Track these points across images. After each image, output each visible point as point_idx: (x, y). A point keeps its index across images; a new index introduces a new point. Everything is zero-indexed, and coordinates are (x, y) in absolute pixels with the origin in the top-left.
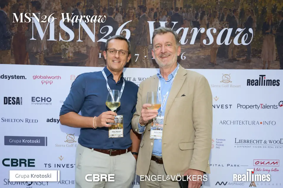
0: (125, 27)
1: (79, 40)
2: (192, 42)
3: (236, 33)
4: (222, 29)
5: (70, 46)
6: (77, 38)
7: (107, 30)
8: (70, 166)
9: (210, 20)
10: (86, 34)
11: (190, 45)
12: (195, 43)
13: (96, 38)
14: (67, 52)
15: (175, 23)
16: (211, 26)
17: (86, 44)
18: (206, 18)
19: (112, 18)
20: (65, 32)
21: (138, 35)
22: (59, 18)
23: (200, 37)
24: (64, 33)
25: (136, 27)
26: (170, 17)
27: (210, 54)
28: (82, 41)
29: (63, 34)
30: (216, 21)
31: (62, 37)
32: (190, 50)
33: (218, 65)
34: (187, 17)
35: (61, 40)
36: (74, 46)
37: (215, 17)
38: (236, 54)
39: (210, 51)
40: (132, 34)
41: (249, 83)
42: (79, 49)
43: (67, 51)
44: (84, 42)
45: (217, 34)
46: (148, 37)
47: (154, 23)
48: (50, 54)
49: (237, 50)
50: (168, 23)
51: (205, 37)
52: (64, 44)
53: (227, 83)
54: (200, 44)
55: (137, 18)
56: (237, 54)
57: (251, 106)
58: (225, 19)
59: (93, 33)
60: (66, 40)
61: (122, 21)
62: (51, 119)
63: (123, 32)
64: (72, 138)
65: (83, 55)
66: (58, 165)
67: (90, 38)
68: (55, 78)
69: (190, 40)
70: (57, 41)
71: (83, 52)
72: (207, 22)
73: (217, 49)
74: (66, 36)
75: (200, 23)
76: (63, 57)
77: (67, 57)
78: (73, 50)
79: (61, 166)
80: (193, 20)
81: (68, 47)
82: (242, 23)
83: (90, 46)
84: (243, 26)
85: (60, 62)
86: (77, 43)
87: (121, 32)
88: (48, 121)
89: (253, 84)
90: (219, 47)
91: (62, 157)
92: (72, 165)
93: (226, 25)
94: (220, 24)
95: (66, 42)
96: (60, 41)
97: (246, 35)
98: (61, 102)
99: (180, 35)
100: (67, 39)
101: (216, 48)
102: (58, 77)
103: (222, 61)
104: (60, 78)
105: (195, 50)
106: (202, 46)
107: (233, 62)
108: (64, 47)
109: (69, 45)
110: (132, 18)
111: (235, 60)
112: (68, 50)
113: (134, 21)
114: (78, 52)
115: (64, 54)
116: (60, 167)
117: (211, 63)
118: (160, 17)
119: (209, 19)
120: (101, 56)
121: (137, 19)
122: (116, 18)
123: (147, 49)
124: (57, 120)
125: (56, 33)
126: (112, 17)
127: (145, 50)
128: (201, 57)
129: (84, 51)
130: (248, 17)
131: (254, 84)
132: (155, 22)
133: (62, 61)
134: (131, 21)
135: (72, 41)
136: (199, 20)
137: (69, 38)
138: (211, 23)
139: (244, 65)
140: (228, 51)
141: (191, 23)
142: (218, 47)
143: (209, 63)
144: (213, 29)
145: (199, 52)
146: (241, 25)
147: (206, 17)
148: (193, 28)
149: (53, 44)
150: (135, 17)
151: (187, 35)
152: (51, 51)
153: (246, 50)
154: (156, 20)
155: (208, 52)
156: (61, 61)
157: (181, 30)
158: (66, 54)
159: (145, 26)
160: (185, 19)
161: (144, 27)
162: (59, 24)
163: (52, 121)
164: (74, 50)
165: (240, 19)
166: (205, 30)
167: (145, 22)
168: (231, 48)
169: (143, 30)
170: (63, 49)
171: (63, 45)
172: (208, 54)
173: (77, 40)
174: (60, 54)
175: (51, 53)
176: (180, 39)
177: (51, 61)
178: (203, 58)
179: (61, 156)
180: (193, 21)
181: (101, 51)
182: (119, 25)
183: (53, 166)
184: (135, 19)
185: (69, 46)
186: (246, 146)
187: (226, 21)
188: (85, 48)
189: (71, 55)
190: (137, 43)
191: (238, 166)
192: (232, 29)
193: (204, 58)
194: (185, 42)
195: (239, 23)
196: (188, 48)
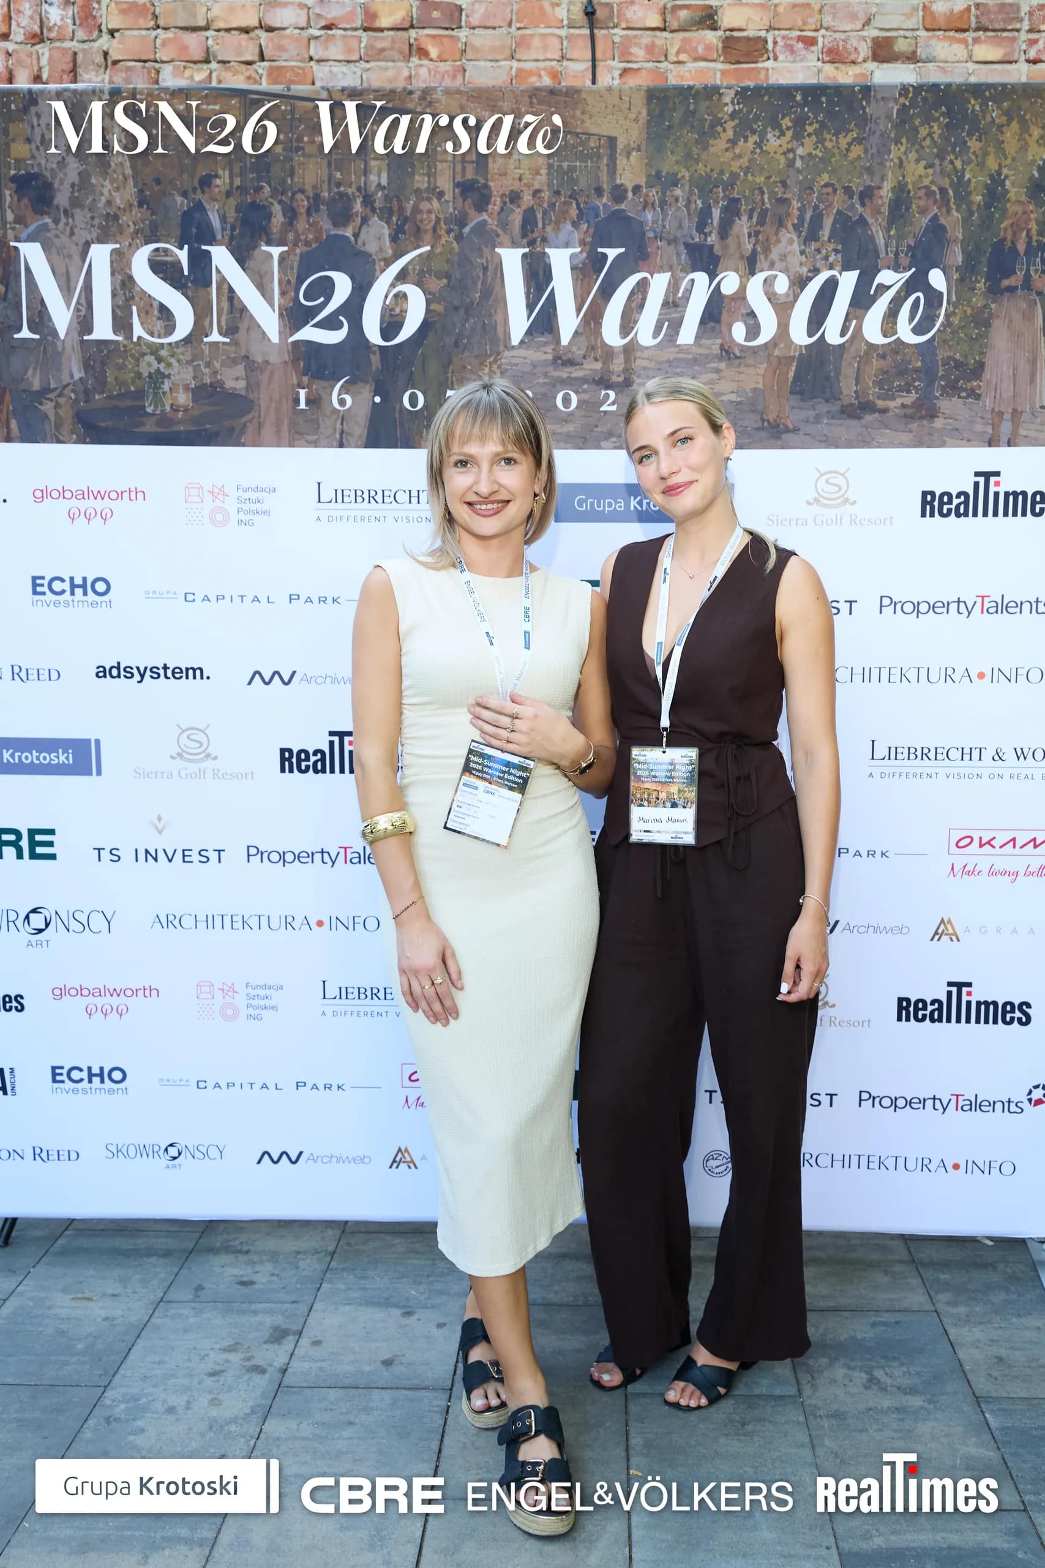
0: (402, 277)
1: (215, 337)
2: (688, 334)
3: (872, 292)
4: (810, 274)
5: (179, 361)
6: (207, 324)
7: (326, 288)
8: (196, 857)
9: (760, 237)
10: (244, 309)
11: (679, 346)
12: (696, 337)
13: (285, 326)
14: (166, 387)
15: (612, 253)
16: (766, 265)
17: (243, 354)
18: (746, 231)
19: (347, 237)
20: (155, 304)
21: (456, 309)
22: (130, 245)
23: (720, 314)
24: (151, 305)
25: (448, 276)
26: (592, 230)
27: (761, 386)
28: (228, 340)
29: (147, 313)
30: (789, 242)
31: (142, 324)
32: (678, 370)
33: (796, 430)
34: (664, 227)
35: (139, 338)
36: (192, 361)
37: (781, 224)
38: (874, 382)
39: (762, 371)
40: (433, 306)
41: (928, 507)
42: (216, 372)
43: (166, 381)
44: (235, 343)
45: (791, 298)
46: (499, 318)
47: (524, 256)
48: (97, 397)
49: (876, 364)
50: (585, 255)
51: (744, 311)
52: (152, 354)
53: (839, 505)
54: (719, 341)
55: (452, 234)
56: (880, 384)
57: (940, 604)
58: (825, 233)
59: (272, 306)
60: (159, 337)
61: (390, 252)
62: (112, 668)
63: (396, 296)
64: (201, 744)
65: (233, 396)
66: (147, 852)
67: (259, 326)
68: (120, 495)
69: (676, 325)
70: (126, 342)
71: (230, 384)
72: (750, 247)
73: (791, 365)
74: (159, 318)
75: (717, 250)
76: (149, 410)
77: (168, 408)
78: (192, 375)
79: (161, 856)
80: (691, 241)
81: (169, 365)
82: (897, 248)
83: (260, 360)
84: (904, 260)
85: (136, 430)
86: (206, 349)
87: (386, 297)
88: (103, 672)
89: (945, 511)
90: (801, 354)
91: (162, 822)
92: (203, 853)
93: (831, 259)
94: (802, 253)
95: (162, 345)
96: (135, 339)
97: (918, 298)
98: (151, 595)
99: (634, 305)
100: (163, 331)
101: (786, 358)
102: (135, 494)
103: (812, 413)
104: (140, 495)
105: (696, 368)
106: (728, 352)
107: (860, 418)
108: (155, 365)
109: (172, 356)
110: (428, 237)
111: (867, 407)
112: (169, 376)
113: (438, 250)
114: (211, 385)
115: (155, 395)
116: (156, 860)
117: (766, 424)
118: (549, 229)
119: (757, 233)
120: (308, 402)
121: (451, 239)
122: (363, 236)
123: (495, 367)
124: (138, 668)
125: (118, 307)
126: (347, 234)
127: (487, 370)
128: (725, 398)
129: (234, 380)
130: (925, 221)
131: (949, 511)
132: (527, 250)
133: (150, 427)
134: (428, 248)
135: (187, 341)
136: (712, 239)
137: (170, 329)
138: (767, 250)
139: (910, 431)
140: (838, 371)
141: (678, 255)
142: (797, 354)
143: (760, 424)
144: (776, 276)
145: (714, 376)
146: (897, 254)
147: (742, 226)
148: (688, 274)
149: (108, 356)
150: (443, 232)
151: (665, 304)
152: (102, 384)
153: (919, 364)
154: (531, 244)
155: (754, 377)
156: (143, 424)
157: (638, 283)
158: (164, 393)
159: (485, 269)
160: (656, 237)
161: (481, 275)
162: (130, 269)
163: (119, 676)
164: (195, 378)
165: (888, 230)
166: (741, 282)
167: (486, 251)
168: (854, 358)
169: (479, 286)
170: (150, 374)
171: (150, 359)
172: (754, 385)
173: (207, 336)
174: (140, 394)
175: (102, 392)
176: (636, 322)
177: (103, 425)
178: (731, 402)
179: (159, 819)
180: (687, 246)
181: (305, 379)
182: (377, 267)
183: (127, 855)
184: (443, 241)
185: (173, 360)
186: (918, 771)
187: (829, 241)
188: (240, 370)
189: (183, 398)
190: (456, 344)
191: (883, 854)
192: (855, 274)
193: (738, 403)
194: (656, 334)
195: (887, 246)
196: (669, 362)
